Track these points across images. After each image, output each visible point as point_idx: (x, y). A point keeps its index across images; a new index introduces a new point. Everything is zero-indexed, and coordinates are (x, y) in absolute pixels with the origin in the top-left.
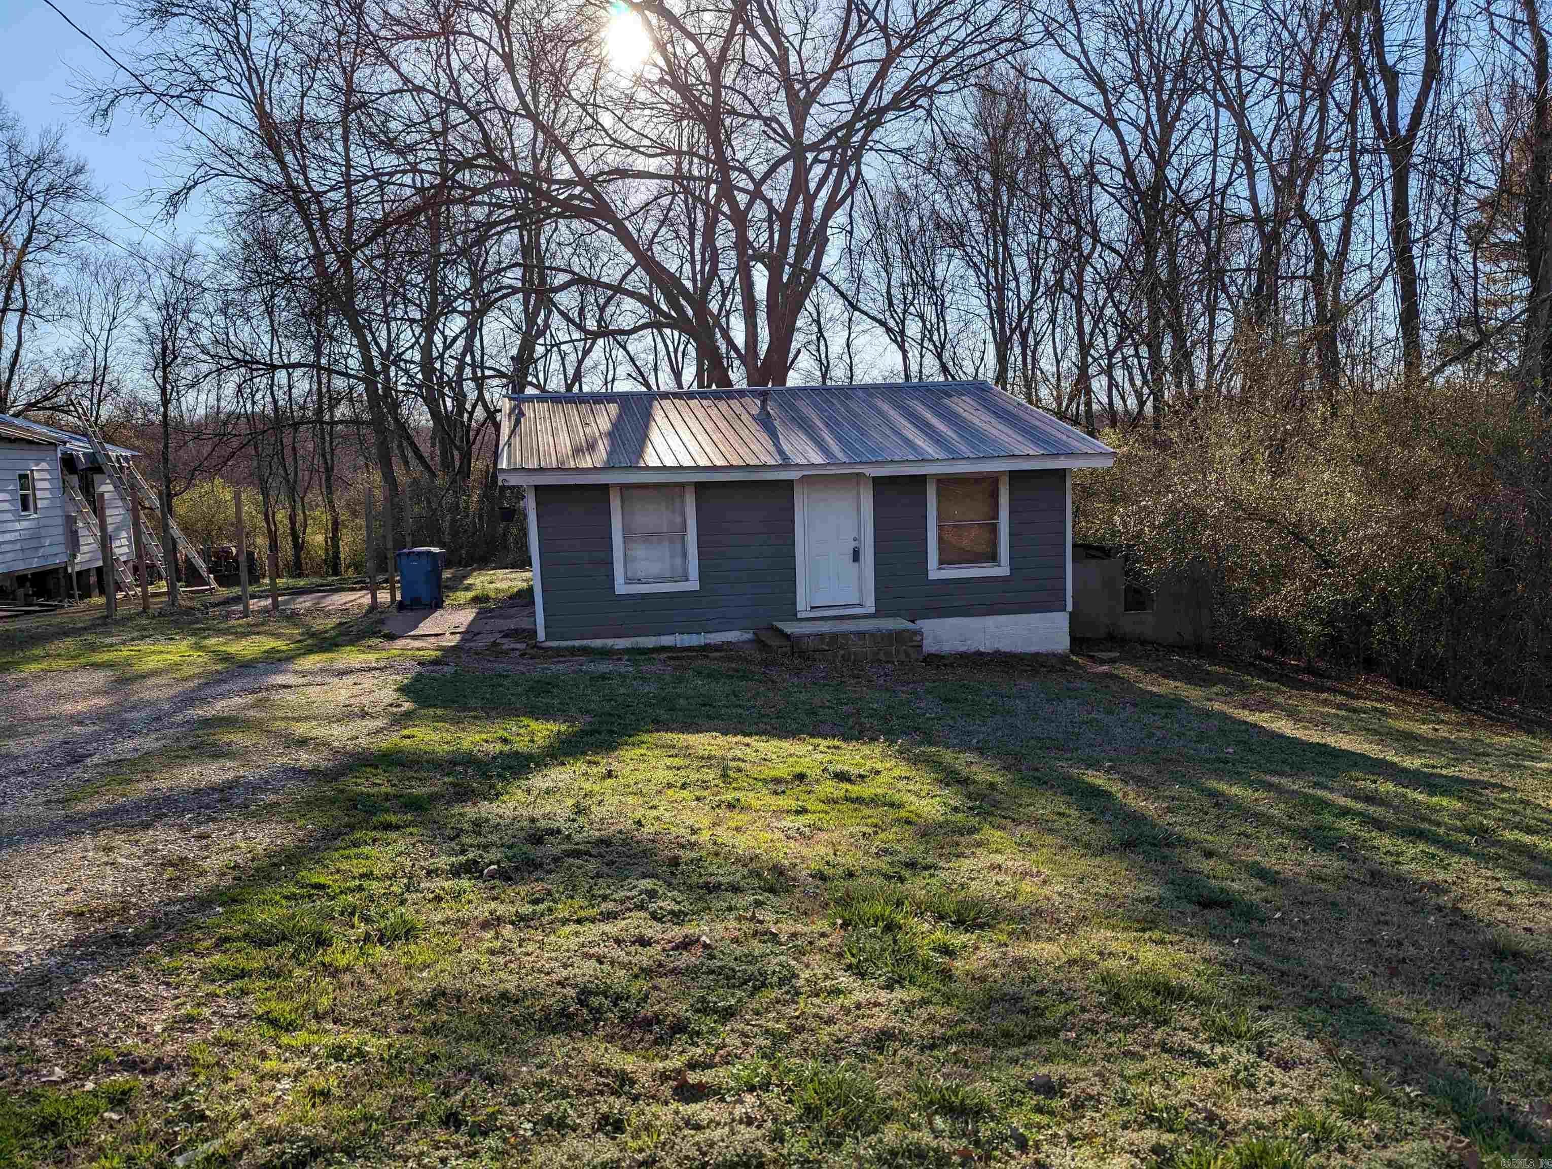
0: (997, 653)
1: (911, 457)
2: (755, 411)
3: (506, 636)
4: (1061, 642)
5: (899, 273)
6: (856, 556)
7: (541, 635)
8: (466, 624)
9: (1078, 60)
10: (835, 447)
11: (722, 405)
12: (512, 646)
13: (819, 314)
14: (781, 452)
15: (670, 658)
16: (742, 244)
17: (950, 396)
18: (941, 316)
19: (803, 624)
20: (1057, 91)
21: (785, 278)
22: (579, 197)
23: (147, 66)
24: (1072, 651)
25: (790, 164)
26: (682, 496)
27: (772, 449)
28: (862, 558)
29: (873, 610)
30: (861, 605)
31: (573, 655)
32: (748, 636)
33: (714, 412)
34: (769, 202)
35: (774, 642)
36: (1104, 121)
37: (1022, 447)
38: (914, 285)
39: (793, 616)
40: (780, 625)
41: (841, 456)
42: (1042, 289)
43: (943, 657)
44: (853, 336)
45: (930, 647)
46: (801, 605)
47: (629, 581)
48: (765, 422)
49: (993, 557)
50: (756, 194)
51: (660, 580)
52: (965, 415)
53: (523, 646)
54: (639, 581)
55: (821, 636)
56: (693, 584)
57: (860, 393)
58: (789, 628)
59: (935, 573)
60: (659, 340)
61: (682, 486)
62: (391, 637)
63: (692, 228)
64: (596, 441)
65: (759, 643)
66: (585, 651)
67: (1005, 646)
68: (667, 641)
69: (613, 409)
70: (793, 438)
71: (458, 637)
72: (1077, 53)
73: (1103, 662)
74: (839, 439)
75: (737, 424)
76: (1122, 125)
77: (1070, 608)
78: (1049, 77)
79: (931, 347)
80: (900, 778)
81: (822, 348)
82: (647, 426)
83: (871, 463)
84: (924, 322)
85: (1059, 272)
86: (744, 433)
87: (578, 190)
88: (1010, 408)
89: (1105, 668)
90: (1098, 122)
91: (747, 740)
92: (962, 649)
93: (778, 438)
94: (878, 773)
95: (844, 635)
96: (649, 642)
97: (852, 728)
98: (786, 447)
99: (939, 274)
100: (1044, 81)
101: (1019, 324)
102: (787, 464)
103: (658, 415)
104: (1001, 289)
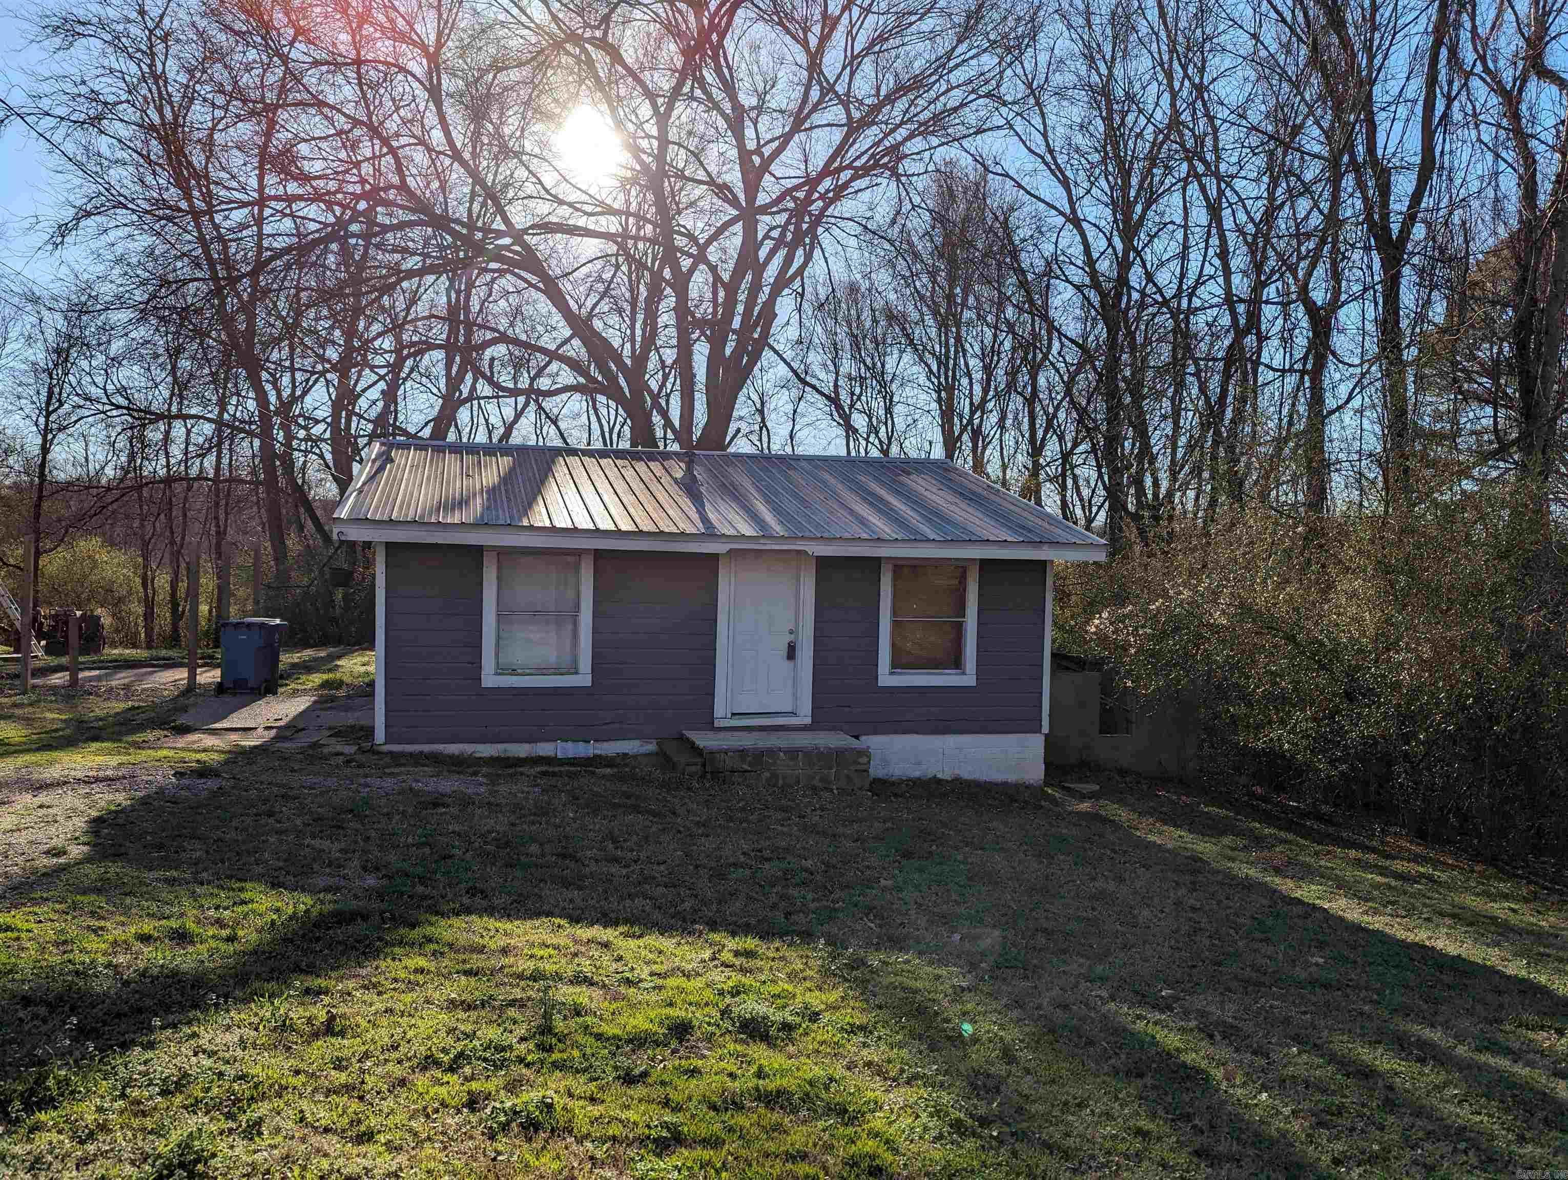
0: (957, 781)
1: (865, 536)
2: (679, 474)
3: (336, 735)
4: (1035, 772)
5: (847, 366)
6: (791, 652)
7: (380, 735)
8: (291, 716)
9: (1042, 158)
10: (769, 517)
11: (641, 467)
12: (339, 748)
13: (763, 404)
14: (705, 520)
15: (544, 774)
16: (682, 310)
17: (909, 474)
18: (889, 410)
19: (722, 735)
20: (1020, 186)
21: (728, 351)
22: (507, 248)
23: (46, 88)
24: (1047, 783)
25: (738, 227)
26: (577, 568)
27: (695, 516)
28: (798, 653)
29: (808, 721)
30: (794, 714)
31: (417, 764)
32: (651, 747)
33: (629, 473)
34: (713, 269)
35: (682, 759)
36: (1068, 220)
37: (996, 532)
38: (862, 379)
39: (709, 724)
40: (692, 735)
41: (779, 529)
42: (991, 393)
43: (893, 784)
44: (797, 427)
45: (876, 770)
46: (720, 710)
47: (501, 670)
48: (690, 487)
49: (957, 663)
50: (701, 258)
51: (542, 671)
52: (926, 493)
53: (353, 749)
54: (513, 672)
55: (742, 753)
56: (584, 679)
57: (804, 464)
58: (704, 740)
59: (886, 678)
60: (593, 418)
61: (578, 553)
62: (184, 730)
63: (634, 303)
64: (475, 495)
65: (663, 758)
66: (436, 759)
67: (968, 772)
68: (545, 749)
69: (505, 462)
70: (722, 507)
71: (273, 733)
72: (1042, 150)
73: (1083, 797)
74: (777, 510)
75: (655, 487)
76: (1085, 225)
77: (1046, 729)
78: (1012, 172)
79: (877, 442)
80: (853, 1030)
81: (765, 439)
82: (543, 481)
83: (817, 538)
84: (870, 419)
85: (1012, 374)
86: (662, 496)
87: (507, 241)
88: (980, 490)
89: (1085, 806)
90: (1062, 220)
91: (608, 934)
92: (917, 774)
93: (703, 506)
94: (814, 1017)
95: (772, 752)
96: (521, 750)
97: (774, 907)
98: (712, 516)
99: (890, 367)
100: (1007, 175)
101: (971, 421)
102: (710, 533)
103: (560, 471)
104: (950, 389)
